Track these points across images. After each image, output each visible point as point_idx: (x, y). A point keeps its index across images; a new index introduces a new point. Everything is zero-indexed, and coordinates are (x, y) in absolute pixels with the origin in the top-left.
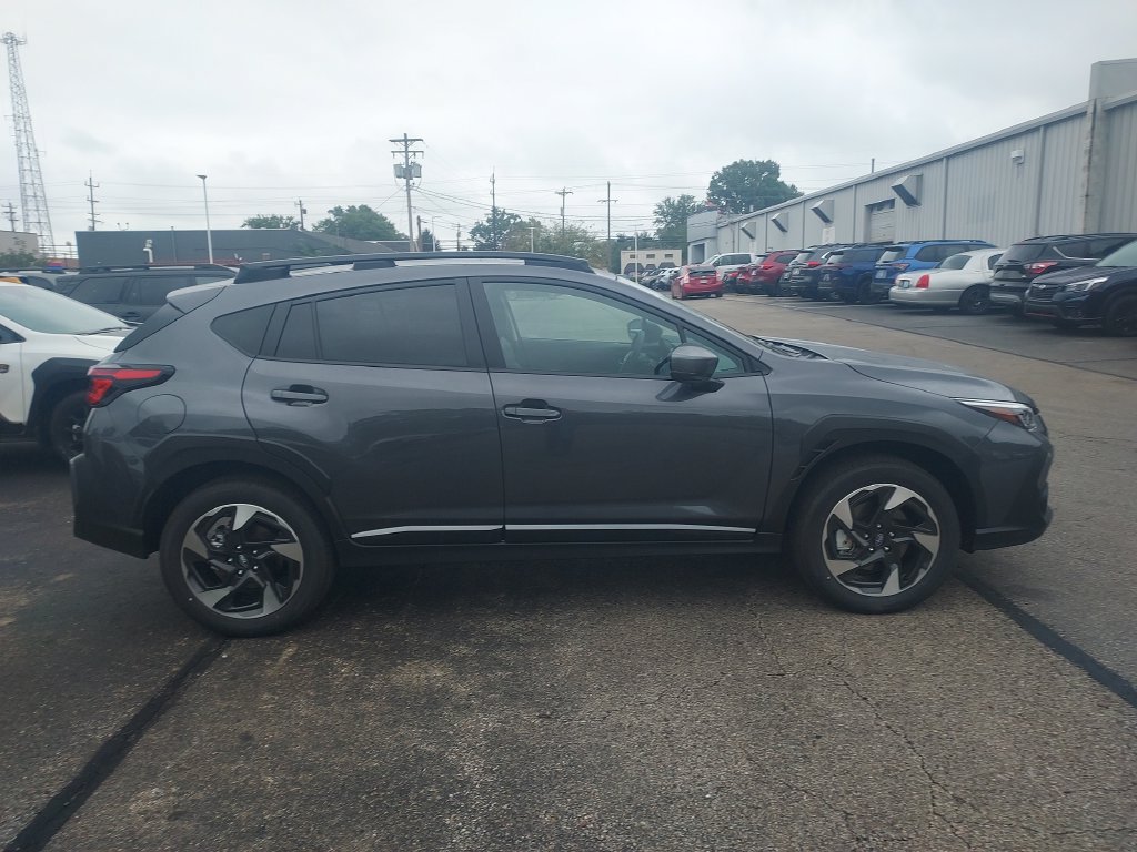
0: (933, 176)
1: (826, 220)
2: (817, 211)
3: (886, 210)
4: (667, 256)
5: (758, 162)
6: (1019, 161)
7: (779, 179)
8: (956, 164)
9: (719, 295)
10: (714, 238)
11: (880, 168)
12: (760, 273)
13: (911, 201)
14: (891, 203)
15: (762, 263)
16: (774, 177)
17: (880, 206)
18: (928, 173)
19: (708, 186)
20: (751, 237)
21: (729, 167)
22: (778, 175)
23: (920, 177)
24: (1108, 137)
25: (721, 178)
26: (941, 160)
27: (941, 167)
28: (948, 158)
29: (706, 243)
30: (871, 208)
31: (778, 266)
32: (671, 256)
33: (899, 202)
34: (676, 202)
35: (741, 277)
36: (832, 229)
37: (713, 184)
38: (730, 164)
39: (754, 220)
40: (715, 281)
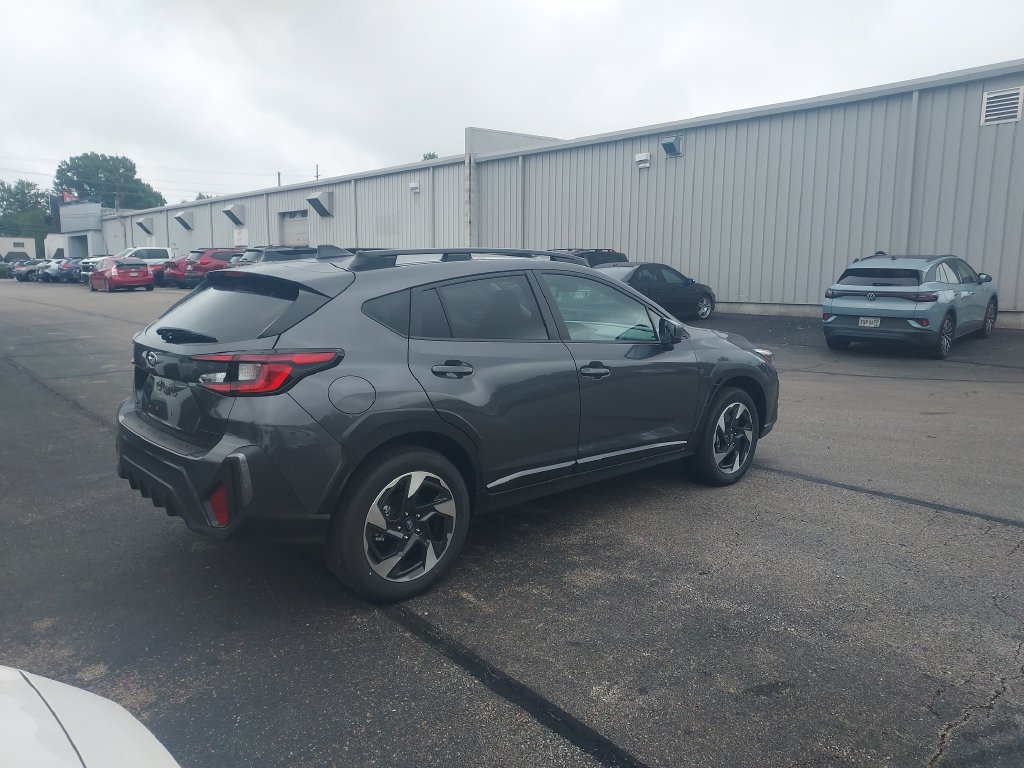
0: (343, 195)
1: (237, 222)
2: (228, 213)
3: (298, 218)
4: (16, 245)
5: (111, 158)
6: (415, 192)
7: (136, 177)
8: (361, 186)
9: (149, 288)
10: (100, 231)
11: (286, 183)
12: (197, 268)
13: (324, 213)
14: (304, 213)
15: (199, 258)
16: (130, 174)
17: (293, 214)
18: (338, 191)
19: (55, 174)
20: (148, 232)
21: (77, 158)
22: (135, 173)
23: (331, 195)
24: (478, 182)
25: (69, 168)
26: (349, 181)
27: (350, 189)
28: (356, 180)
29: (90, 236)
30: (283, 215)
31: (215, 262)
32: (22, 245)
33: (313, 212)
34: (13, 187)
35: (168, 270)
36: (244, 231)
37: (61, 173)
38: (80, 155)
39: (151, 216)
40: (146, 273)
